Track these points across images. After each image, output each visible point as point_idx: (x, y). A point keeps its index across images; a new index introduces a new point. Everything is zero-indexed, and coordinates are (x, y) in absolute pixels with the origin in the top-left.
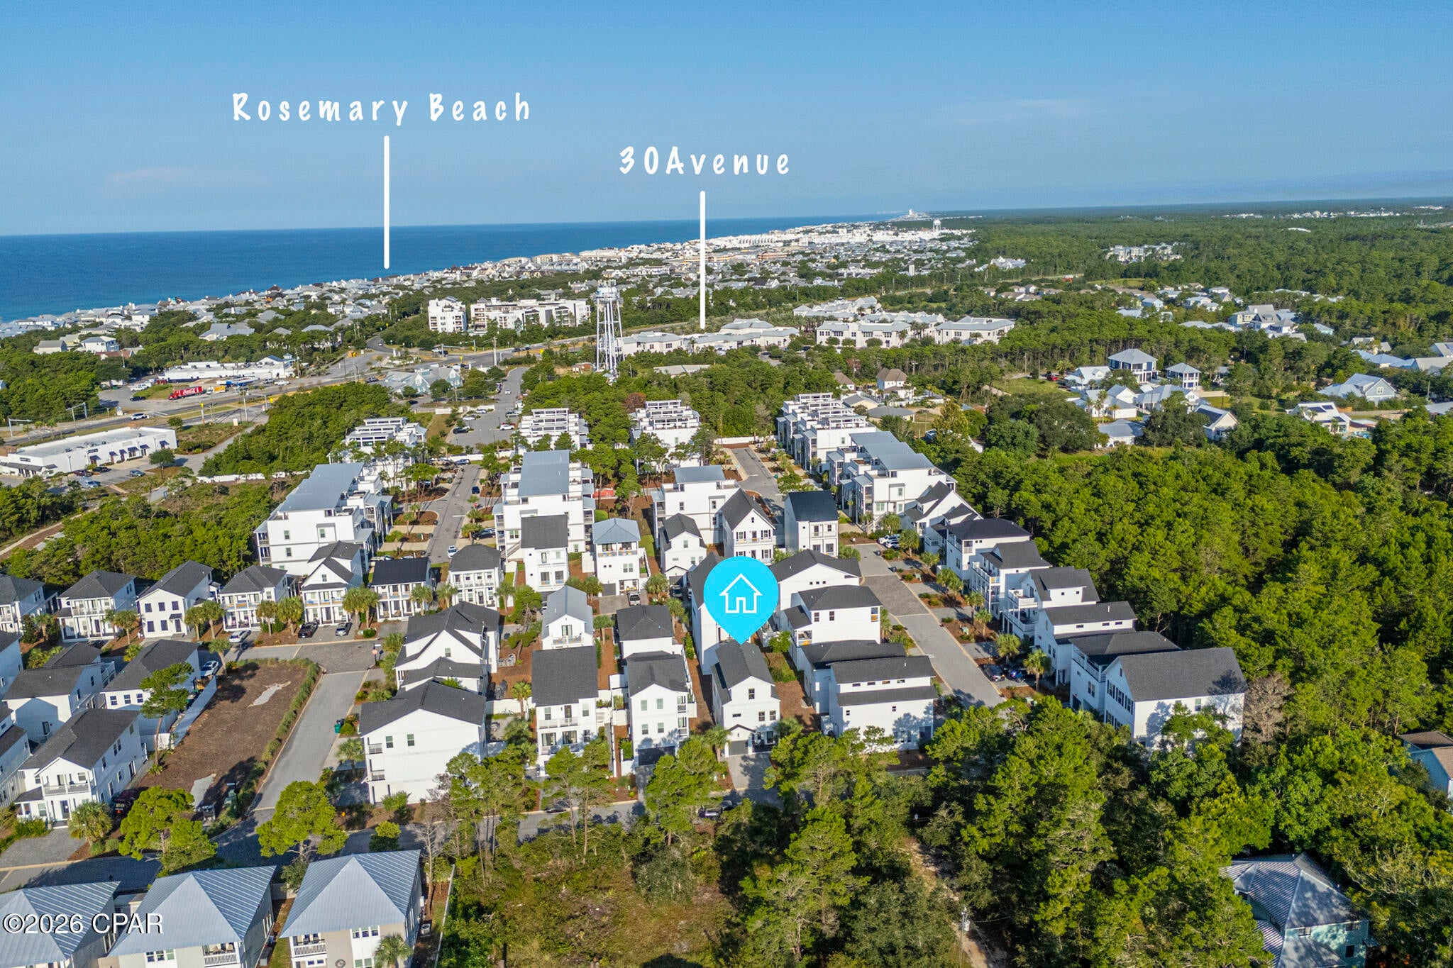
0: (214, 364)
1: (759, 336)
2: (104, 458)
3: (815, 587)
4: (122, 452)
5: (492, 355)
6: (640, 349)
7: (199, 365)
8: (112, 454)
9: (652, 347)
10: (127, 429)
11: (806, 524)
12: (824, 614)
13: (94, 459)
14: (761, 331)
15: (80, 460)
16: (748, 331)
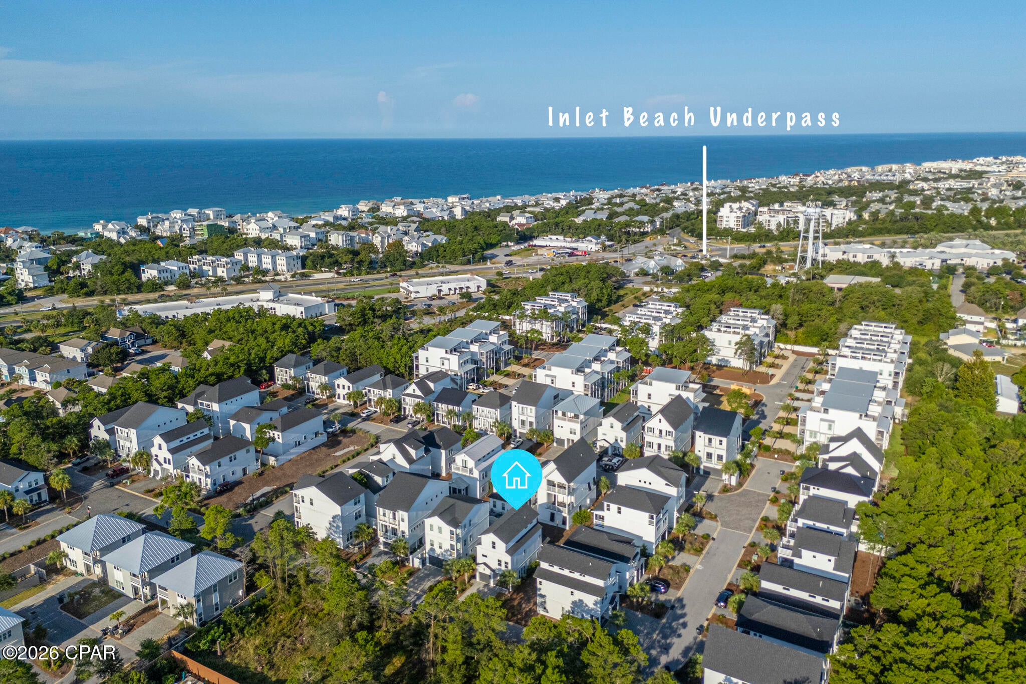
0: (561, 238)
1: (970, 256)
2: (445, 290)
3: (642, 485)
4: (455, 289)
5: (726, 249)
6: (845, 257)
7: (554, 237)
8: (450, 289)
9: (855, 256)
10: (468, 276)
11: (701, 434)
12: (614, 507)
13: (440, 291)
14: (974, 251)
15: (432, 291)
16: (963, 250)
